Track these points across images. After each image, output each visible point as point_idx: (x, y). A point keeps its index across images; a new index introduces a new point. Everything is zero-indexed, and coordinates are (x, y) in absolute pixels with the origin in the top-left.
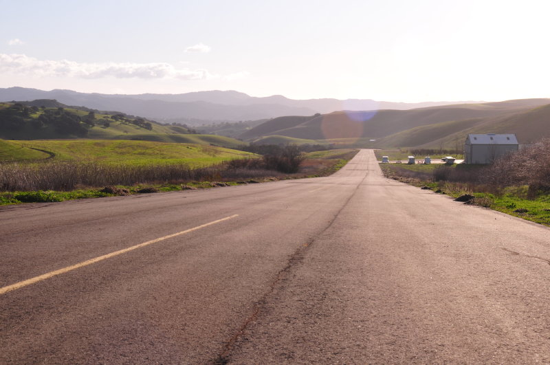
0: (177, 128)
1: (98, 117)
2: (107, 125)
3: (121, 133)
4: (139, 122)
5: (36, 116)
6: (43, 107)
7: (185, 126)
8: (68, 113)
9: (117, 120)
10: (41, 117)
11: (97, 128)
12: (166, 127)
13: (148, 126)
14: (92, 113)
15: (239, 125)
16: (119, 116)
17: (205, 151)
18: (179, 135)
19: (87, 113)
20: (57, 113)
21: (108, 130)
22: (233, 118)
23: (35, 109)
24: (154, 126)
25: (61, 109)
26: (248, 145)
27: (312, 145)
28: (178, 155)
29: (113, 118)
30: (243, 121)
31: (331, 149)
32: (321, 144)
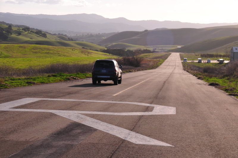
0: (61, 37)
1: (14, 29)
2: (19, 34)
3: (28, 39)
4: (39, 33)
7: (65, 35)
9: (26, 31)
11: (13, 35)
12: (54, 36)
13: (44, 35)
14: (10, 26)
15: (98, 36)
16: (27, 29)
17: (82, 52)
19: (7, 26)
21: (20, 37)
22: (95, 31)
24: (48, 35)
26: (106, 49)
27: (142, 49)
28: (67, 54)
29: (23, 29)
30: (101, 33)
31: (154, 52)
32: (148, 49)
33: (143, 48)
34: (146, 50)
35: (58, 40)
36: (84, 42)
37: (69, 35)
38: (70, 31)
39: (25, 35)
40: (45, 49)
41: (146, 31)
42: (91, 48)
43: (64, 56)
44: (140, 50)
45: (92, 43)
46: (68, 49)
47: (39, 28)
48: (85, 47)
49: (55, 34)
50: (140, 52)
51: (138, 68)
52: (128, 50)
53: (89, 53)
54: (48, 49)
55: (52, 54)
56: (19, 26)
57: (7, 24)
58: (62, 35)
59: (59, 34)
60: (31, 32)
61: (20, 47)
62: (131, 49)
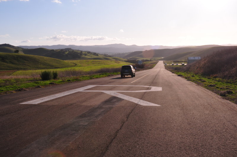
0: (105, 55)
1: (83, 53)
2: (86, 55)
3: (90, 57)
4: (95, 54)
5: (67, 53)
6: (68, 50)
7: (107, 55)
8: (75, 52)
10: (68, 53)
11: (83, 56)
12: (102, 55)
13: (97, 55)
14: (82, 52)
15: (123, 54)
16: (89, 52)
17: (115, 62)
18: (106, 57)
19: (80, 52)
20: (72, 52)
21: (86, 56)
22: (121, 52)
23: (66, 51)
24: (99, 55)
25: (73, 51)
26: (127, 60)
27: (145, 60)
28: (108, 64)
29: (87, 53)
30: (124, 52)
31: (150, 61)
32: (148, 59)
34: (147, 60)
36: (116, 57)
37: (109, 54)
38: (109, 52)
39: (88, 56)
40: (98, 61)
41: (146, 51)
42: (120, 60)
43: (107, 64)
44: (144, 60)
45: (120, 57)
46: (109, 61)
47: (95, 52)
48: (117, 60)
49: (102, 54)
50: (143, 61)
51: (143, 69)
52: (138, 61)
53: (119, 62)
54: (99, 62)
55: (101, 64)
56: (86, 52)
57: (80, 51)
58: (106, 54)
59: (104, 54)
60: (91, 54)
61: (86, 61)
62: (139, 60)
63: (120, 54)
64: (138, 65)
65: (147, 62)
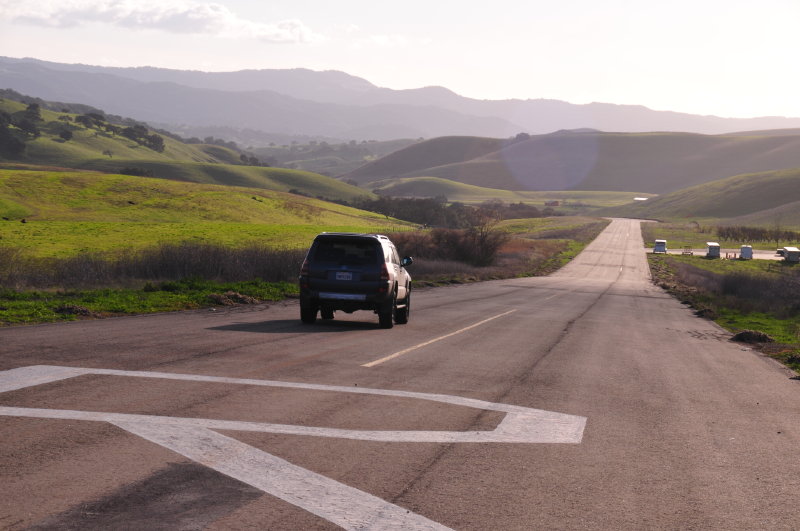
0: (216, 149)
1: (48, 116)
2: (66, 134)
3: (98, 155)
4: (136, 132)
7: (232, 145)
9: (89, 126)
11: (45, 140)
12: (192, 147)
13: (156, 143)
14: (34, 106)
15: (350, 150)
16: (92, 117)
17: (289, 206)
19: (23, 107)
21: (69, 146)
22: (339, 132)
24: (167, 143)
26: (375, 197)
27: (507, 202)
28: (234, 213)
29: (79, 119)
30: (359, 139)
31: (548, 213)
32: (527, 202)
33: (508, 197)
34: (521, 206)
35: (206, 160)
36: (298, 171)
37: (245, 145)
38: (250, 132)
39: (88, 142)
40: (155, 191)
41: (524, 136)
42: (323, 193)
43: (223, 217)
44: (498, 206)
46: (239, 195)
47: (138, 118)
48: (299, 190)
49: (193, 141)
50: (492, 210)
51: (486, 269)
52: (456, 206)
53: (312, 209)
54: (166, 193)
55: (179, 209)
56: (65, 108)
57: (24, 100)
58: (220, 142)
59: (209, 140)
60: (110, 128)
61: (66, 181)
62: (466, 201)
63: (325, 149)
64: (453, 240)
65: (523, 221)
